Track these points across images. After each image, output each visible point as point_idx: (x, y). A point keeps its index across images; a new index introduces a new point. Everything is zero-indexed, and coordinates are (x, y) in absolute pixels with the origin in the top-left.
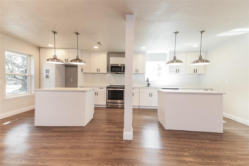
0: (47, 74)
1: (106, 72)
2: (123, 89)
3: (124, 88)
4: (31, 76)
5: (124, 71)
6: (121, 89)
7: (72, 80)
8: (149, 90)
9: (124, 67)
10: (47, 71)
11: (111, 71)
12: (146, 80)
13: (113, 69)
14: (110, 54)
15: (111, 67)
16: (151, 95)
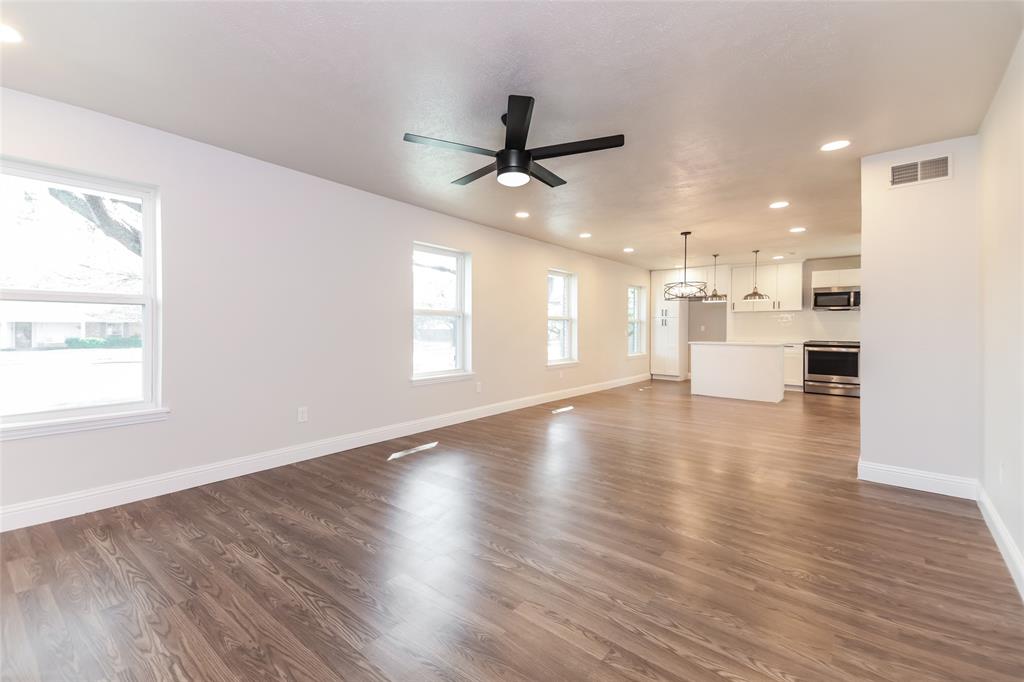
0: (664, 318)
1: (800, 308)
2: (853, 350)
3: (859, 347)
4: (640, 322)
5: (857, 303)
6: (847, 350)
7: (703, 328)
9: (857, 295)
10: (664, 313)
11: (816, 305)
13: (820, 299)
14: (809, 265)
15: (816, 295)
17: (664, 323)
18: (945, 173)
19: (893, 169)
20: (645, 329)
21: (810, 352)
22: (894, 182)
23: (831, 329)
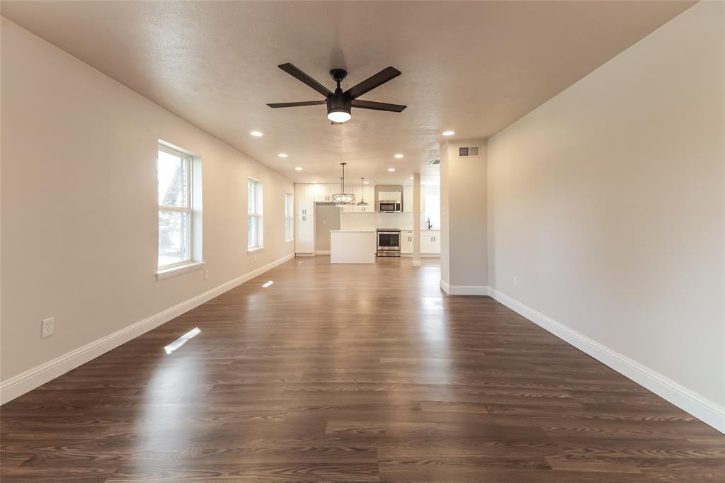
0: (304, 215)
1: (373, 211)
2: (397, 233)
4: (289, 218)
5: (398, 209)
6: (394, 233)
7: (325, 223)
8: (430, 234)
9: (398, 205)
10: (304, 212)
11: (381, 210)
12: (426, 220)
13: (383, 206)
14: (378, 188)
15: (381, 204)
16: (433, 239)
17: (304, 219)
18: (477, 154)
19: (460, 149)
20: (292, 222)
21: (380, 235)
22: (460, 155)
23: (389, 222)
